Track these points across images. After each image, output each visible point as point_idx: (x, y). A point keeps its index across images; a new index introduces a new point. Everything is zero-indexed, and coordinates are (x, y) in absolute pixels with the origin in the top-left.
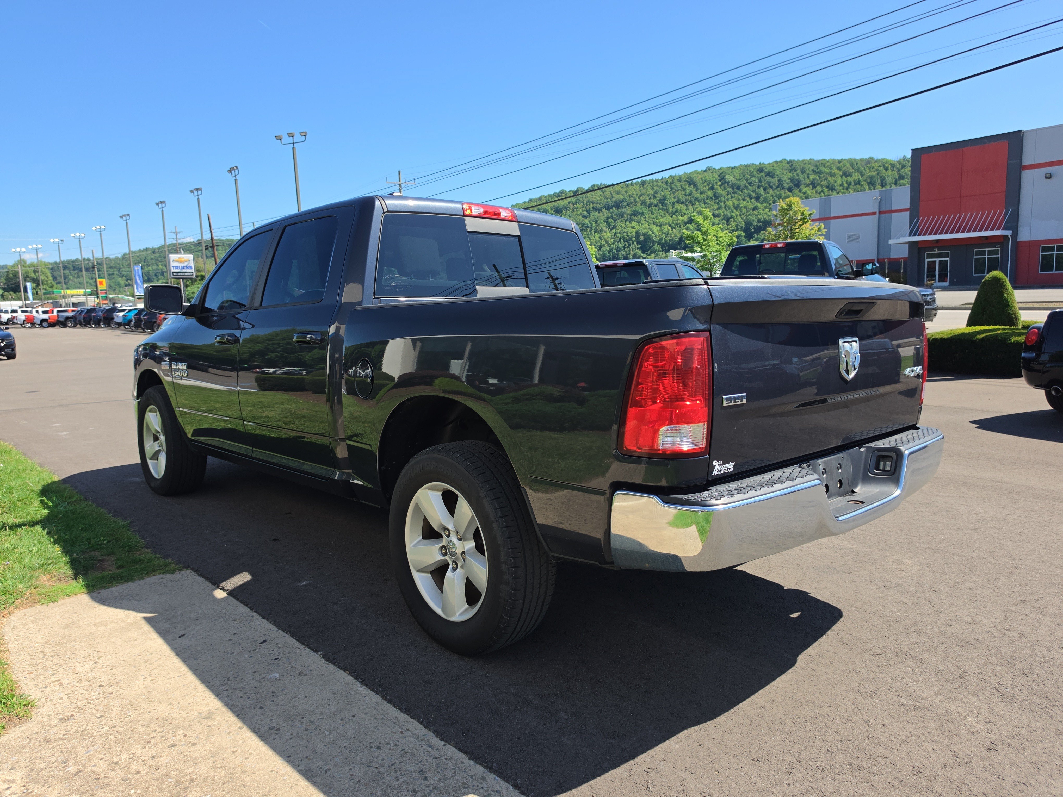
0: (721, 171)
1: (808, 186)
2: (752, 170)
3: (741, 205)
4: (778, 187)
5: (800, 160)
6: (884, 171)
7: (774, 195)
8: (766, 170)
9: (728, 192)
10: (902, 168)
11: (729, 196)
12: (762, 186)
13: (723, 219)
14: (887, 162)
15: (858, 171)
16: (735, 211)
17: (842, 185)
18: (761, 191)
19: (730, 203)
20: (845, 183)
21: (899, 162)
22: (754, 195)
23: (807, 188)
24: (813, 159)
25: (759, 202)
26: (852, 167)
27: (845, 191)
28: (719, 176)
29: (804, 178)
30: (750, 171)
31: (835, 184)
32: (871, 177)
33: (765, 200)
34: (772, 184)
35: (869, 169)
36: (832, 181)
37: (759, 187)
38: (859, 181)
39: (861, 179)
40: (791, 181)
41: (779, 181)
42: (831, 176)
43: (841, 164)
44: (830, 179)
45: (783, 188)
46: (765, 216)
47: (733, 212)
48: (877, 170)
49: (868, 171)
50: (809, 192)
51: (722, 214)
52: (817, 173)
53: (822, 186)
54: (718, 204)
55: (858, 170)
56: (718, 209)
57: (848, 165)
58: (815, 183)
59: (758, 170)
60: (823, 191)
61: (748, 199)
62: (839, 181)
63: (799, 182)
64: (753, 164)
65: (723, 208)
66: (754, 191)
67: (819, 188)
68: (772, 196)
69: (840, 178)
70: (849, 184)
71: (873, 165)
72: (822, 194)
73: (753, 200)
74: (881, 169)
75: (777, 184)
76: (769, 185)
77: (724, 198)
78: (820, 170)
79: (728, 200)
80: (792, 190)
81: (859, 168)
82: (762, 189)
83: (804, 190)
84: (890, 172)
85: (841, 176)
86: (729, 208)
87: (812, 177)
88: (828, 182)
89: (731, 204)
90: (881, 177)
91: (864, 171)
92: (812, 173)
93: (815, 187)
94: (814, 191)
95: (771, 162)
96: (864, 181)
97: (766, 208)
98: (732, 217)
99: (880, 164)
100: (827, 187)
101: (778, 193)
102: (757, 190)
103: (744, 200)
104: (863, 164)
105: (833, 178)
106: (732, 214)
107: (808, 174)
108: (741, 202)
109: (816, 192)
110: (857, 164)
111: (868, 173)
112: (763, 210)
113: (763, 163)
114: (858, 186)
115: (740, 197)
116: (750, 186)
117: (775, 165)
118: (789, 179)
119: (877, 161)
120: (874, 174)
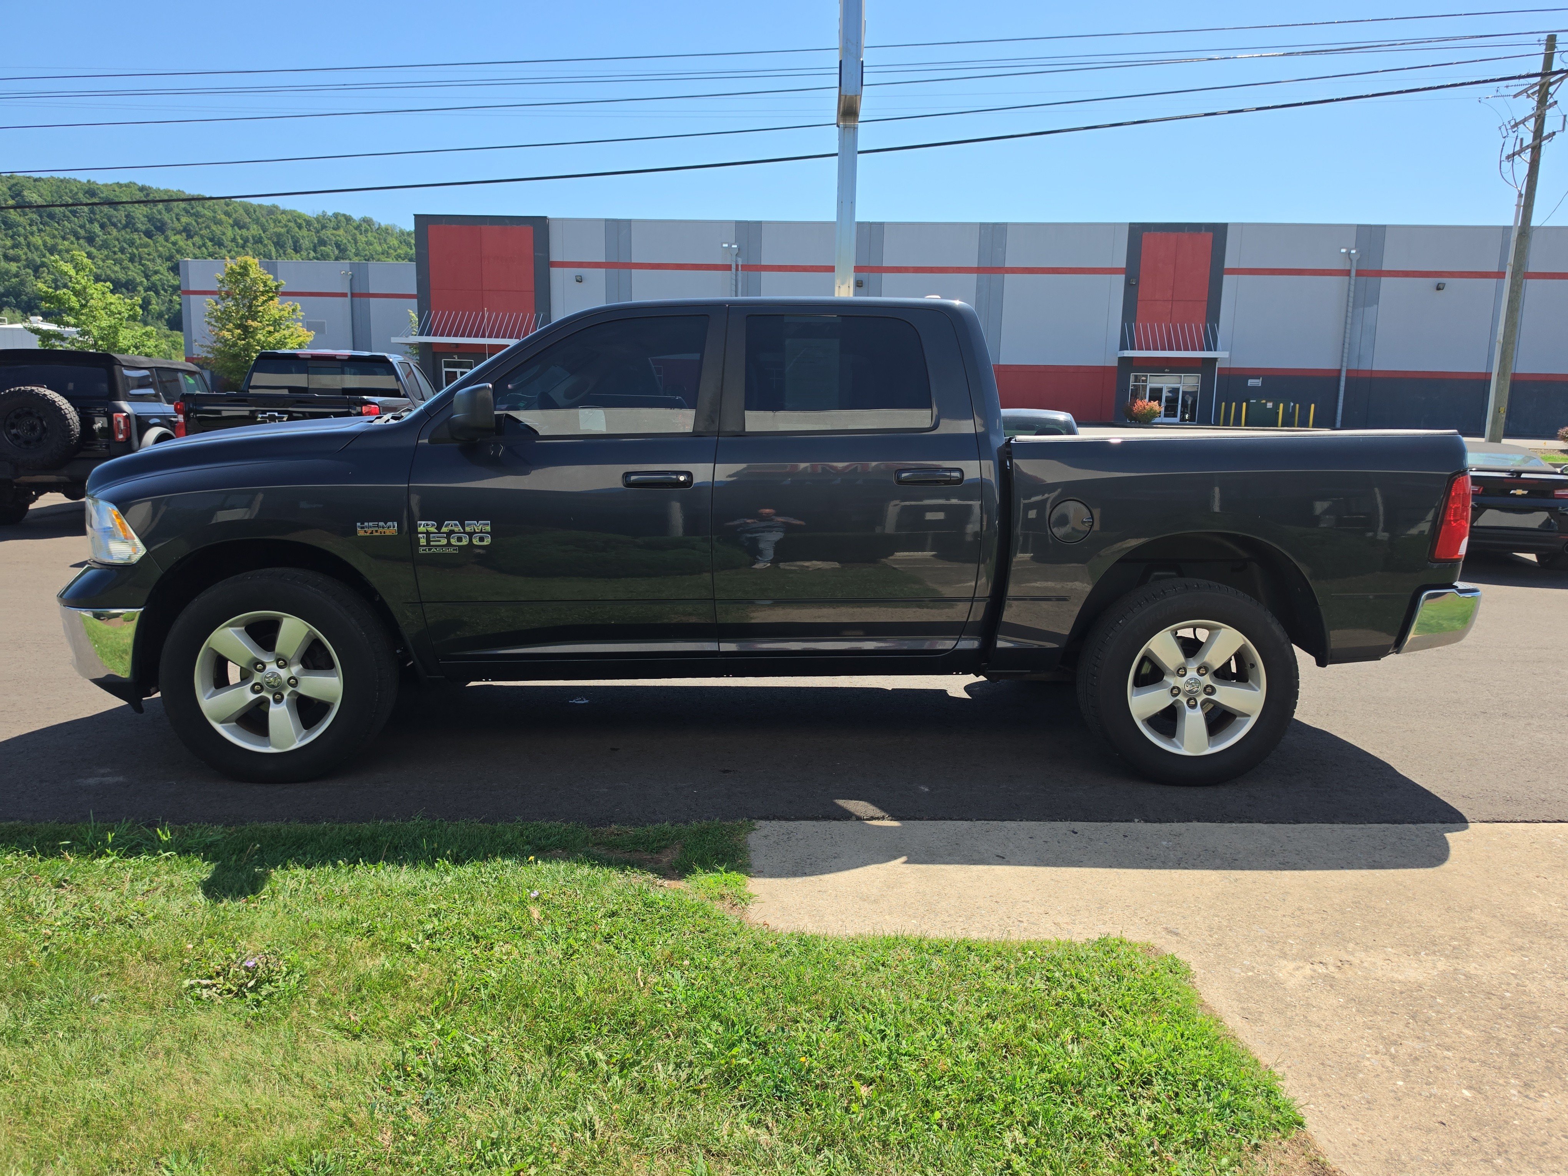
0: (13, 181)
1: (179, 233)
2: (75, 190)
3: (60, 247)
4: (125, 227)
5: (162, 189)
6: (297, 229)
7: (121, 239)
8: (102, 195)
9: (32, 220)
10: (322, 229)
11: (35, 228)
12: (96, 219)
13: (26, 267)
14: (300, 216)
15: (257, 223)
16: (48, 255)
17: (234, 240)
18: (96, 228)
19: (37, 240)
20: (238, 237)
21: (317, 220)
22: (82, 232)
23: (178, 237)
24: (183, 192)
25: (94, 246)
26: (248, 215)
27: (240, 250)
28: (10, 189)
29: (172, 220)
30: (71, 191)
31: (224, 237)
32: (279, 235)
33: (105, 245)
34: (115, 220)
35: (274, 222)
36: (218, 232)
37: (91, 221)
38: (261, 238)
39: (263, 235)
40: (149, 221)
41: (126, 216)
42: (215, 224)
43: (230, 207)
44: (214, 228)
45: (136, 230)
46: (109, 272)
47: (44, 256)
48: (286, 226)
49: (272, 225)
50: (181, 243)
51: (24, 257)
52: (192, 215)
53: (202, 237)
54: (12, 237)
55: (257, 221)
56: (15, 246)
57: (241, 211)
58: (190, 231)
59: (86, 192)
60: (204, 245)
61: (73, 239)
62: (230, 233)
63: (163, 224)
64: (75, 180)
65: (25, 248)
66: (82, 227)
67: (196, 239)
68: (118, 240)
69: (230, 228)
70: (246, 241)
71: (280, 217)
72: (203, 248)
73: (82, 241)
74: (292, 224)
75: (124, 222)
76: (109, 220)
77: (25, 228)
78: (198, 212)
79: (32, 234)
80: (153, 235)
81: (258, 219)
82: (96, 225)
83: (173, 238)
84: (304, 232)
85: (232, 226)
86: (37, 249)
87: (184, 220)
88: (212, 232)
89: (40, 242)
90: (292, 237)
91: (266, 224)
92: (183, 213)
93: (192, 238)
94: (190, 242)
95: (110, 183)
96: (269, 239)
97: (107, 257)
98: (43, 265)
99: (289, 217)
100: (211, 240)
101: (128, 237)
102: (88, 226)
103: (64, 238)
104: (264, 212)
105: (220, 228)
106: (43, 259)
107: (177, 215)
108: (60, 241)
109: (194, 244)
110: (255, 211)
111: (272, 229)
112: (104, 261)
113: (94, 182)
114: (260, 245)
115: (56, 233)
116: (75, 216)
117: (117, 189)
118: (144, 216)
119: (284, 212)
120: (283, 230)
